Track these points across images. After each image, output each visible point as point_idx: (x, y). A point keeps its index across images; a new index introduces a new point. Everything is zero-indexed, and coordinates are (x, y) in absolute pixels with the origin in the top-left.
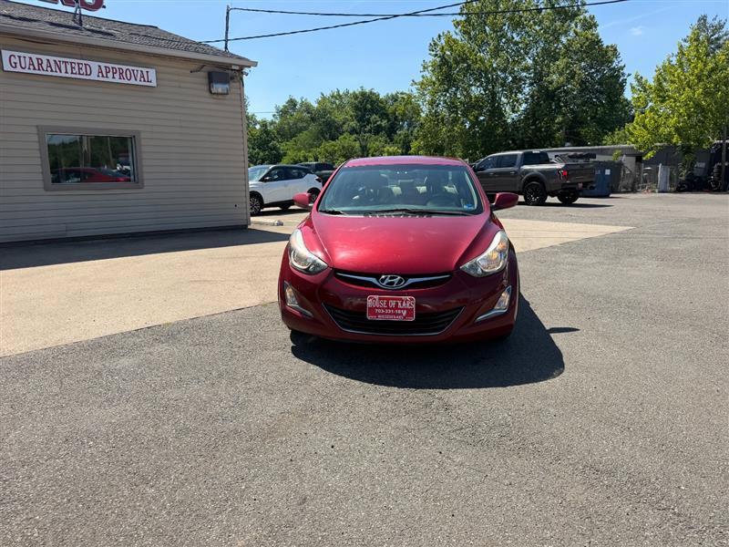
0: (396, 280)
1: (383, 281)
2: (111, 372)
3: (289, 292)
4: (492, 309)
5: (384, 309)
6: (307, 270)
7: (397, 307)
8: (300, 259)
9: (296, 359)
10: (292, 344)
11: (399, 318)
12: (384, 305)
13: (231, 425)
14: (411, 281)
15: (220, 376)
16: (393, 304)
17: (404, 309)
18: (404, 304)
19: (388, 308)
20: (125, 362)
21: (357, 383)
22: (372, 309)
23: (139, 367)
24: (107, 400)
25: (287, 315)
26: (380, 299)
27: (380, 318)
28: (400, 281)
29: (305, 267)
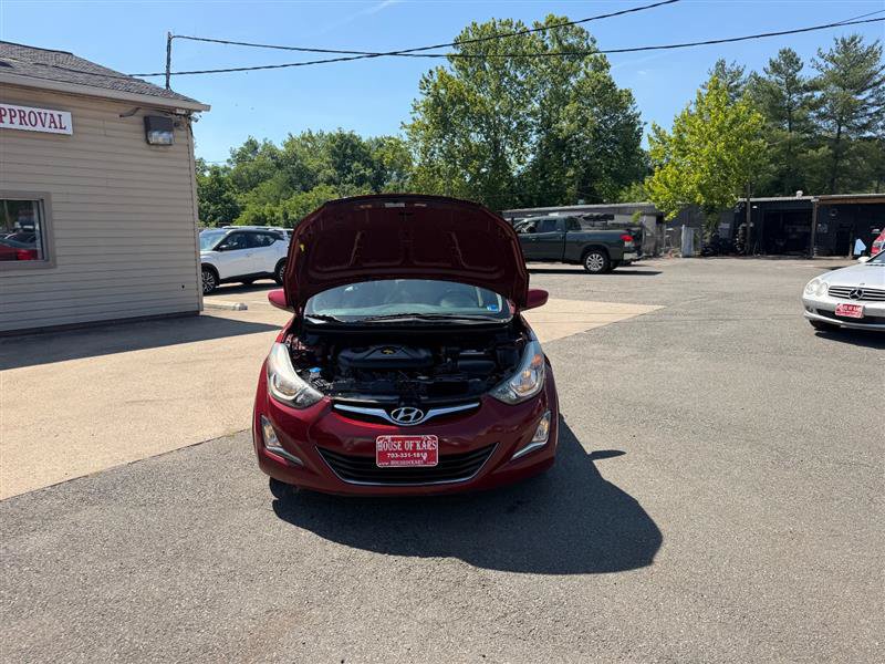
0: (413, 415)
1: (396, 415)
2: (18, 561)
3: (268, 430)
4: (530, 442)
5: (399, 452)
6: (294, 400)
7: (415, 450)
8: (284, 387)
9: (280, 522)
10: (274, 498)
11: (419, 464)
12: (398, 447)
13: (198, 639)
14: (432, 413)
15: (177, 555)
16: (409, 445)
17: (423, 451)
18: (424, 446)
19: (404, 451)
20: (37, 541)
21: (366, 554)
22: (384, 454)
23: (59, 548)
24: (14, 609)
25: (265, 461)
26: (393, 440)
27: (394, 464)
28: (418, 415)
29: (292, 398)
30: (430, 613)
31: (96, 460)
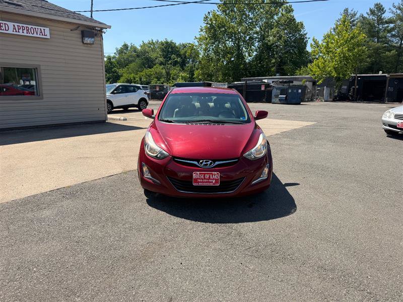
0: (209, 163)
1: (201, 163)
2: (40, 220)
3: (145, 169)
4: (260, 177)
5: (202, 179)
6: (156, 156)
7: (209, 178)
8: (151, 150)
9: (150, 208)
10: (146, 198)
11: (211, 184)
12: (202, 177)
13: (120, 252)
14: (217, 163)
15: (107, 220)
16: (207, 176)
17: (213, 179)
18: (214, 177)
19: (205, 179)
20: (47, 213)
21: (188, 221)
22: (196, 180)
23: (56, 216)
24: (40, 239)
25: (143, 181)
26: (200, 174)
27: (200, 184)
28: (211, 163)
30: (217, 246)
31: (68, 181)
